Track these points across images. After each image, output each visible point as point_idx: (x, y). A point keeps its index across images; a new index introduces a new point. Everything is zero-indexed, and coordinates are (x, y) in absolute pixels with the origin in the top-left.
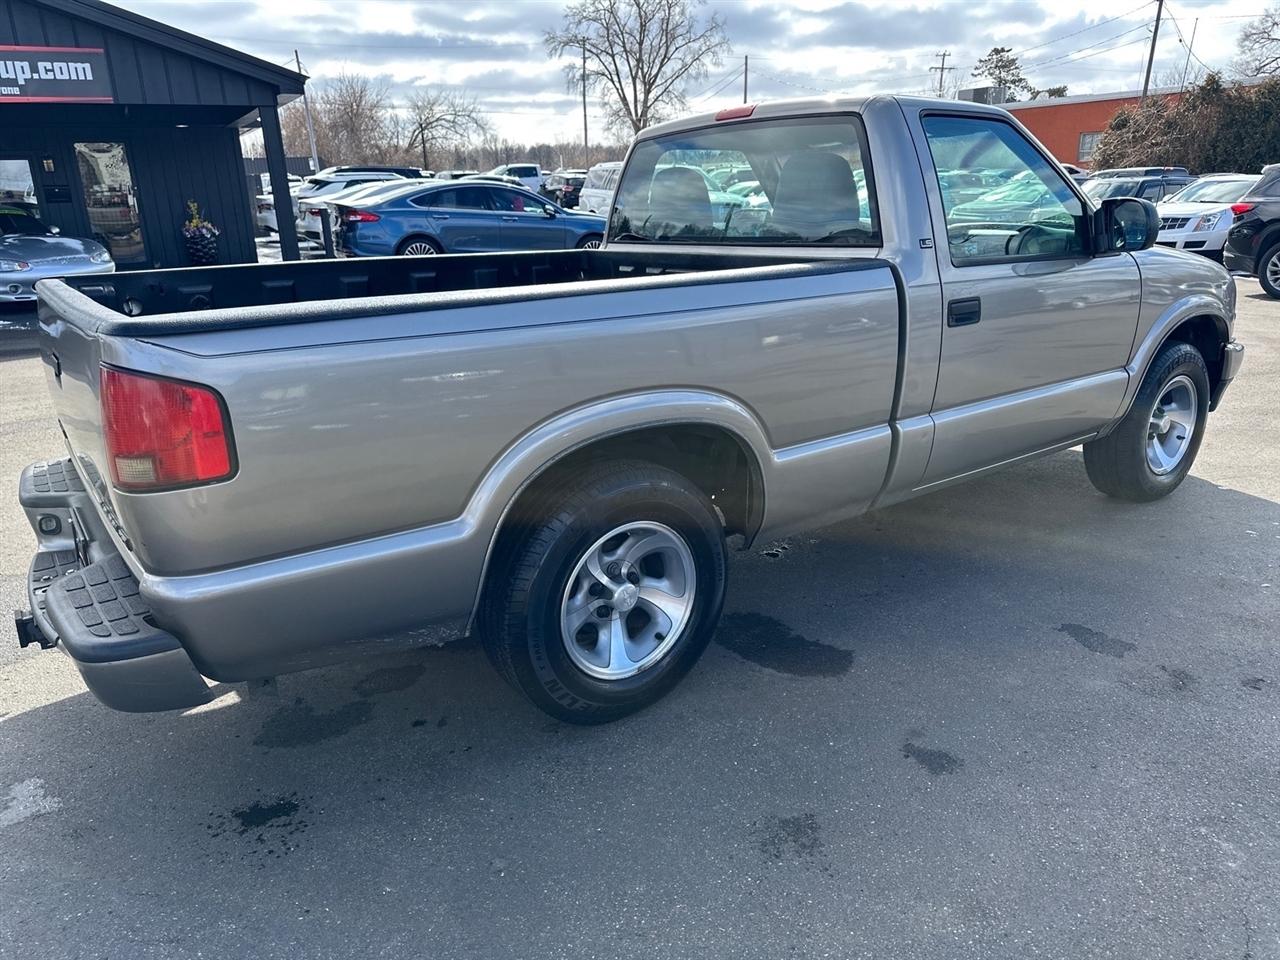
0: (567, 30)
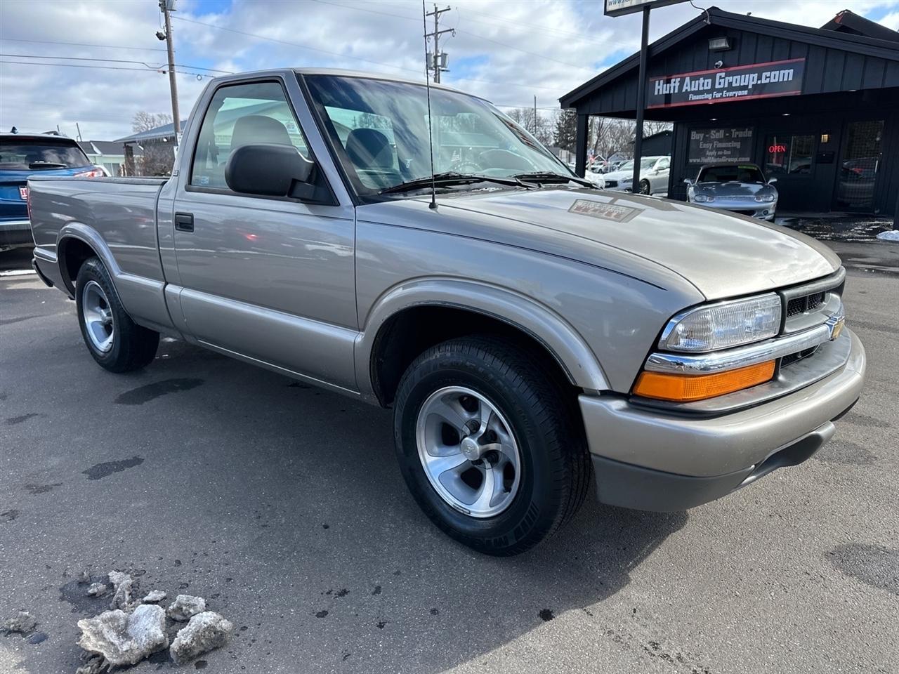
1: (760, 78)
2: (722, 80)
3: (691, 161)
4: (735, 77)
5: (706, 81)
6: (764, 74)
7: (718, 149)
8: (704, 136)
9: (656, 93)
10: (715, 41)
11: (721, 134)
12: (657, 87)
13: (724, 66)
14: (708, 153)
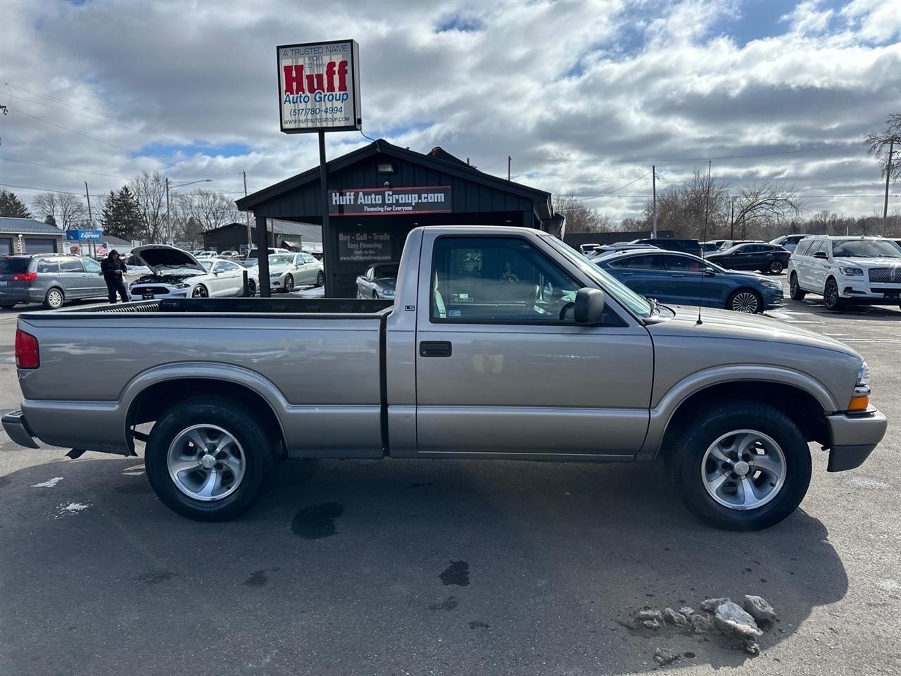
0: (888, 132)
1: (420, 198)
2: (390, 198)
3: (341, 258)
4: (401, 196)
5: (377, 197)
6: (423, 195)
7: (364, 249)
8: (351, 238)
9: (334, 203)
10: (382, 166)
11: (364, 237)
12: (334, 198)
13: (390, 187)
14: (355, 252)
